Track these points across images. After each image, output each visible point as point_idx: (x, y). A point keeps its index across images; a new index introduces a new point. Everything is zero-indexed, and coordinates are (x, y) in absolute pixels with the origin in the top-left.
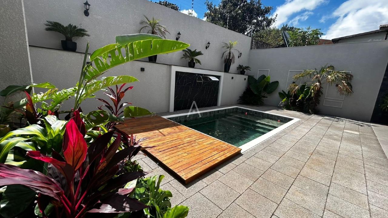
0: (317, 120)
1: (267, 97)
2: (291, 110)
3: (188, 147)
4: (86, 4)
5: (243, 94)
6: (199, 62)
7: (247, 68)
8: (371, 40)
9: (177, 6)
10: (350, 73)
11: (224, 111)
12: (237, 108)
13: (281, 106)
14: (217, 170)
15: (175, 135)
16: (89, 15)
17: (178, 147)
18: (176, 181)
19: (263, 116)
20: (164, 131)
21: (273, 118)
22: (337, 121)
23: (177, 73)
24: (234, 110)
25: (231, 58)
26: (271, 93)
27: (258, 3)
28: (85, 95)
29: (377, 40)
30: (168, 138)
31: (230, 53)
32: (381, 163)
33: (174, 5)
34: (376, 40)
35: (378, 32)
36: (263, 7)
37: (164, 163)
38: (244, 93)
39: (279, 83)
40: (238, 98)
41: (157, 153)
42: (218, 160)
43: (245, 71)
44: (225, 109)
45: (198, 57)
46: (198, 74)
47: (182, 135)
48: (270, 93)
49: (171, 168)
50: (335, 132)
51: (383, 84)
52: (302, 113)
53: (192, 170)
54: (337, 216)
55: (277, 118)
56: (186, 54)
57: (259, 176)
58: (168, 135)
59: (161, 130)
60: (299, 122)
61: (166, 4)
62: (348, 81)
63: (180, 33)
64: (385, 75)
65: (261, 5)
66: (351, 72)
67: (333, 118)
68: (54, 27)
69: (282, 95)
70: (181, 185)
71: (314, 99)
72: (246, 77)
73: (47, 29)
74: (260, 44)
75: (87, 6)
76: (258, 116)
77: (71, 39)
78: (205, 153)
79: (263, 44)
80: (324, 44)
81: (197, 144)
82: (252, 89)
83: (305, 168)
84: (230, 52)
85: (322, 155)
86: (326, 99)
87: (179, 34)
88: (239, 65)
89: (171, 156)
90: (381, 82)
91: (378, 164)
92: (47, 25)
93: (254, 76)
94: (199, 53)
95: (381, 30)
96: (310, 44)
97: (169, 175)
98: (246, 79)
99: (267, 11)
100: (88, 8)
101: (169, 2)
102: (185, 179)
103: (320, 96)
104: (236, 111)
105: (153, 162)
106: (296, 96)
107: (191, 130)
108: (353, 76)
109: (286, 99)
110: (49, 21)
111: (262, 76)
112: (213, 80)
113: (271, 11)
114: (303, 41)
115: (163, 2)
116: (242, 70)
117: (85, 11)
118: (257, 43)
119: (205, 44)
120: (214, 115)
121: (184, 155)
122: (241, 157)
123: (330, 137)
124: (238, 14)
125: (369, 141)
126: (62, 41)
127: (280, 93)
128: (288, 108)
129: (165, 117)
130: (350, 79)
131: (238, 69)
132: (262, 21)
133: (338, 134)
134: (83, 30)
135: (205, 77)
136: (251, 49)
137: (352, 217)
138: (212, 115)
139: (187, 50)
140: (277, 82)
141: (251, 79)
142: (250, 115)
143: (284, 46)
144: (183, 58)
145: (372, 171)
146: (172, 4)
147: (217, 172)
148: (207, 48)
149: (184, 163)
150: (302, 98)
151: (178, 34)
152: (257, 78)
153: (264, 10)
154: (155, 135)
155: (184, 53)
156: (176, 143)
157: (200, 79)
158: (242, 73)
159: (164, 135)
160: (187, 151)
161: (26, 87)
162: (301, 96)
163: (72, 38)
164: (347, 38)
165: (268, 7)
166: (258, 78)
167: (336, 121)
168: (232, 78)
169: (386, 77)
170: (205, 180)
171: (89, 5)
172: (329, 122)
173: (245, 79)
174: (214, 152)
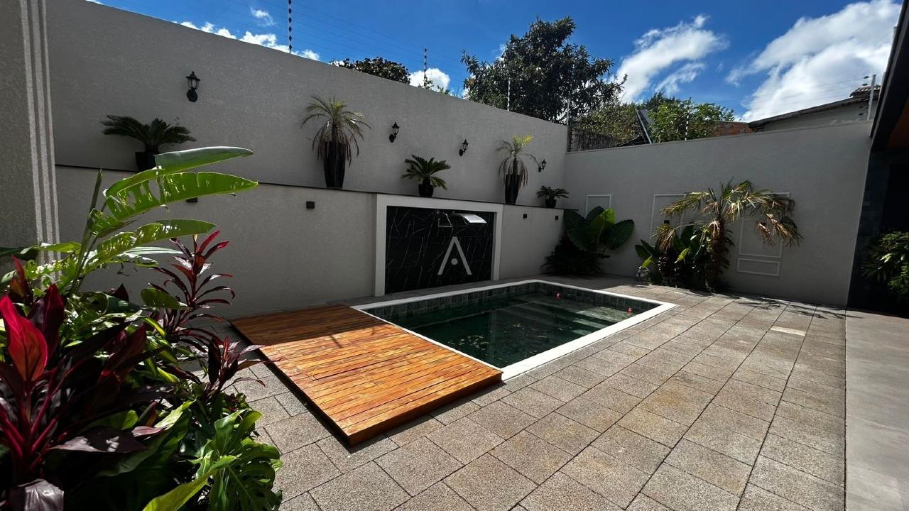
0: (717, 306)
1: (608, 257)
2: (664, 285)
3: (384, 369)
4: (192, 77)
5: (554, 251)
6: (440, 182)
7: (560, 192)
8: (836, 121)
9: (404, 67)
10: (788, 196)
11: (505, 291)
12: (537, 283)
13: (642, 275)
14: (432, 417)
15: (365, 346)
16: (196, 99)
17: (362, 369)
18: (334, 439)
19: (594, 300)
20: (344, 336)
21: (617, 304)
22: (767, 309)
23: (391, 210)
24: (532, 289)
25: (519, 174)
26: (618, 247)
27: (581, 52)
28: (96, 260)
29: (850, 121)
30: (346, 352)
31: (515, 162)
32: (823, 398)
33: (396, 64)
34: (846, 122)
35: (849, 104)
36: (590, 62)
37: (317, 402)
38: (557, 248)
39: (635, 224)
40: (542, 261)
41: (309, 383)
42: (438, 395)
43: (555, 201)
44: (508, 288)
45: (440, 174)
46: (441, 210)
47: (380, 344)
48: (616, 246)
49: (326, 412)
50: (746, 331)
51: (863, 218)
52: (688, 291)
53: (372, 415)
54: (661, 508)
55: (626, 303)
56: (413, 167)
57: (522, 428)
58: (349, 345)
59: (336, 336)
60: (672, 310)
61: (381, 63)
62: (784, 213)
63: (398, 125)
64: (865, 199)
65: (586, 56)
66: (788, 193)
67: (759, 300)
68: (123, 127)
69: (643, 250)
70: (341, 447)
71: (713, 258)
72: (560, 213)
73: (107, 132)
74: (590, 140)
75: (194, 82)
76: (583, 301)
77: (157, 149)
78: (416, 383)
79: (596, 139)
80: (743, 132)
81: (406, 363)
82: (572, 240)
83: (636, 412)
84: (515, 159)
85: (690, 381)
86: (743, 256)
87: (395, 126)
88: (543, 187)
89: (337, 387)
90: (859, 215)
91: (815, 400)
92: (106, 124)
93: (577, 210)
94: (441, 166)
95: (855, 100)
96: (693, 136)
97: (322, 428)
98: (559, 218)
99: (602, 68)
100: (194, 86)
101: (386, 60)
102: (349, 434)
103: (727, 250)
104: (535, 290)
105: (298, 402)
106: (673, 253)
107: (407, 335)
108: (793, 202)
109: (651, 259)
110: (114, 116)
111: (595, 209)
112: (471, 221)
113: (610, 69)
114: (680, 129)
115: (374, 60)
116: (548, 198)
117: (189, 91)
118: (581, 137)
119: (457, 144)
120: (480, 301)
121: (367, 386)
122: (499, 390)
123: (731, 344)
124: (534, 76)
125: (823, 350)
126: (137, 153)
127: (638, 247)
128: (657, 281)
129: (359, 308)
130: (790, 209)
131: (539, 197)
132: (592, 90)
133: (752, 335)
134: (182, 130)
135: (456, 216)
136: (569, 150)
137: (694, 509)
138: (476, 301)
139: (414, 160)
140: (631, 222)
141: (571, 217)
142: (566, 298)
143: (642, 141)
144: (404, 176)
145: (792, 415)
146: (393, 63)
147: (432, 421)
148: (461, 153)
149: (360, 402)
150: (687, 257)
151: (393, 127)
152: (584, 213)
153: (594, 66)
154: (321, 347)
155: (408, 166)
156: (360, 361)
157: (444, 221)
158: (550, 204)
159: (340, 346)
160: (375, 377)
161: (20, 251)
162: (685, 252)
163: (157, 146)
164: (781, 119)
165: (603, 61)
166: (588, 215)
167: (764, 308)
168: (525, 216)
169: (868, 204)
170: (397, 438)
171: (198, 80)
172: (745, 310)
173: (557, 218)
174: (437, 379)
